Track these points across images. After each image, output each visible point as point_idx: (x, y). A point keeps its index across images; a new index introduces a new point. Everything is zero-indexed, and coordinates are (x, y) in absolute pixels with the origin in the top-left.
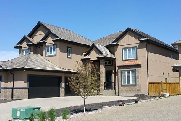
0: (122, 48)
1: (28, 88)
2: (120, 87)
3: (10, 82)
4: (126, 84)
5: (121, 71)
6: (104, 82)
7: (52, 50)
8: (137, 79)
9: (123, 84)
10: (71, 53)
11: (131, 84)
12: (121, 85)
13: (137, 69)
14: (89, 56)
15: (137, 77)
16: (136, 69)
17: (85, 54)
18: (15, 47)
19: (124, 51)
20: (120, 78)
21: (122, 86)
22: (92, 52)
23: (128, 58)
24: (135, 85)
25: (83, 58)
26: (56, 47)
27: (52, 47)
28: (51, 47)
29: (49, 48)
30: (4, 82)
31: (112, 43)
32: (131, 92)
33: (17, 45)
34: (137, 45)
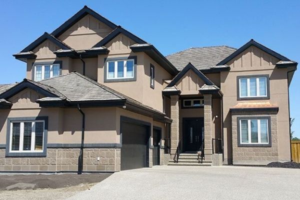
0: (237, 77)
1: (121, 146)
2: (237, 147)
3: (71, 132)
4: (250, 142)
5: (238, 119)
6: (213, 139)
7: (125, 69)
8: (273, 134)
9: (241, 143)
10: (154, 77)
11: (260, 142)
12: (237, 146)
13: (272, 117)
14: (177, 85)
15: (272, 130)
16: (270, 115)
17: (169, 82)
18: (17, 57)
19: (241, 81)
20: (236, 131)
21: (240, 146)
22: (184, 80)
23: (251, 95)
24: (270, 146)
25: (165, 90)
26: (136, 63)
27: (125, 62)
28: (123, 62)
29: (116, 63)
30: (57, 132)
31: (217, 65)
32: (259, 159)
33: (21, 52)
34: (270, 73)
